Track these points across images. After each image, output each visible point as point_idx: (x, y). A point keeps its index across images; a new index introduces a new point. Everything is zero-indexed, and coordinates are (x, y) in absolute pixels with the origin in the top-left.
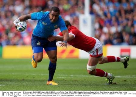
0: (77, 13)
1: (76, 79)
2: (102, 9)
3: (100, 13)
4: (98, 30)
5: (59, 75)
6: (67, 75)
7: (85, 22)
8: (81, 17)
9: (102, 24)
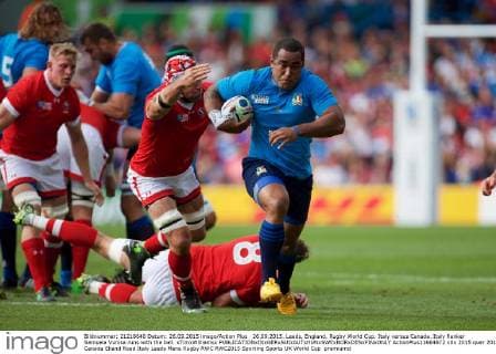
0: (389, 86)
1: (385, 288)
2: (463, 75)
3: (458, 86)
4: (452, 137)
5: (335, 275)
6: (356, 276)
7: (412, 113)
8: (401, 100)
9: (465, 119)
